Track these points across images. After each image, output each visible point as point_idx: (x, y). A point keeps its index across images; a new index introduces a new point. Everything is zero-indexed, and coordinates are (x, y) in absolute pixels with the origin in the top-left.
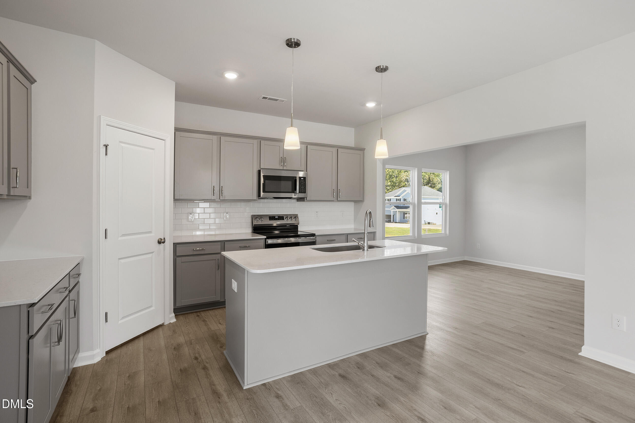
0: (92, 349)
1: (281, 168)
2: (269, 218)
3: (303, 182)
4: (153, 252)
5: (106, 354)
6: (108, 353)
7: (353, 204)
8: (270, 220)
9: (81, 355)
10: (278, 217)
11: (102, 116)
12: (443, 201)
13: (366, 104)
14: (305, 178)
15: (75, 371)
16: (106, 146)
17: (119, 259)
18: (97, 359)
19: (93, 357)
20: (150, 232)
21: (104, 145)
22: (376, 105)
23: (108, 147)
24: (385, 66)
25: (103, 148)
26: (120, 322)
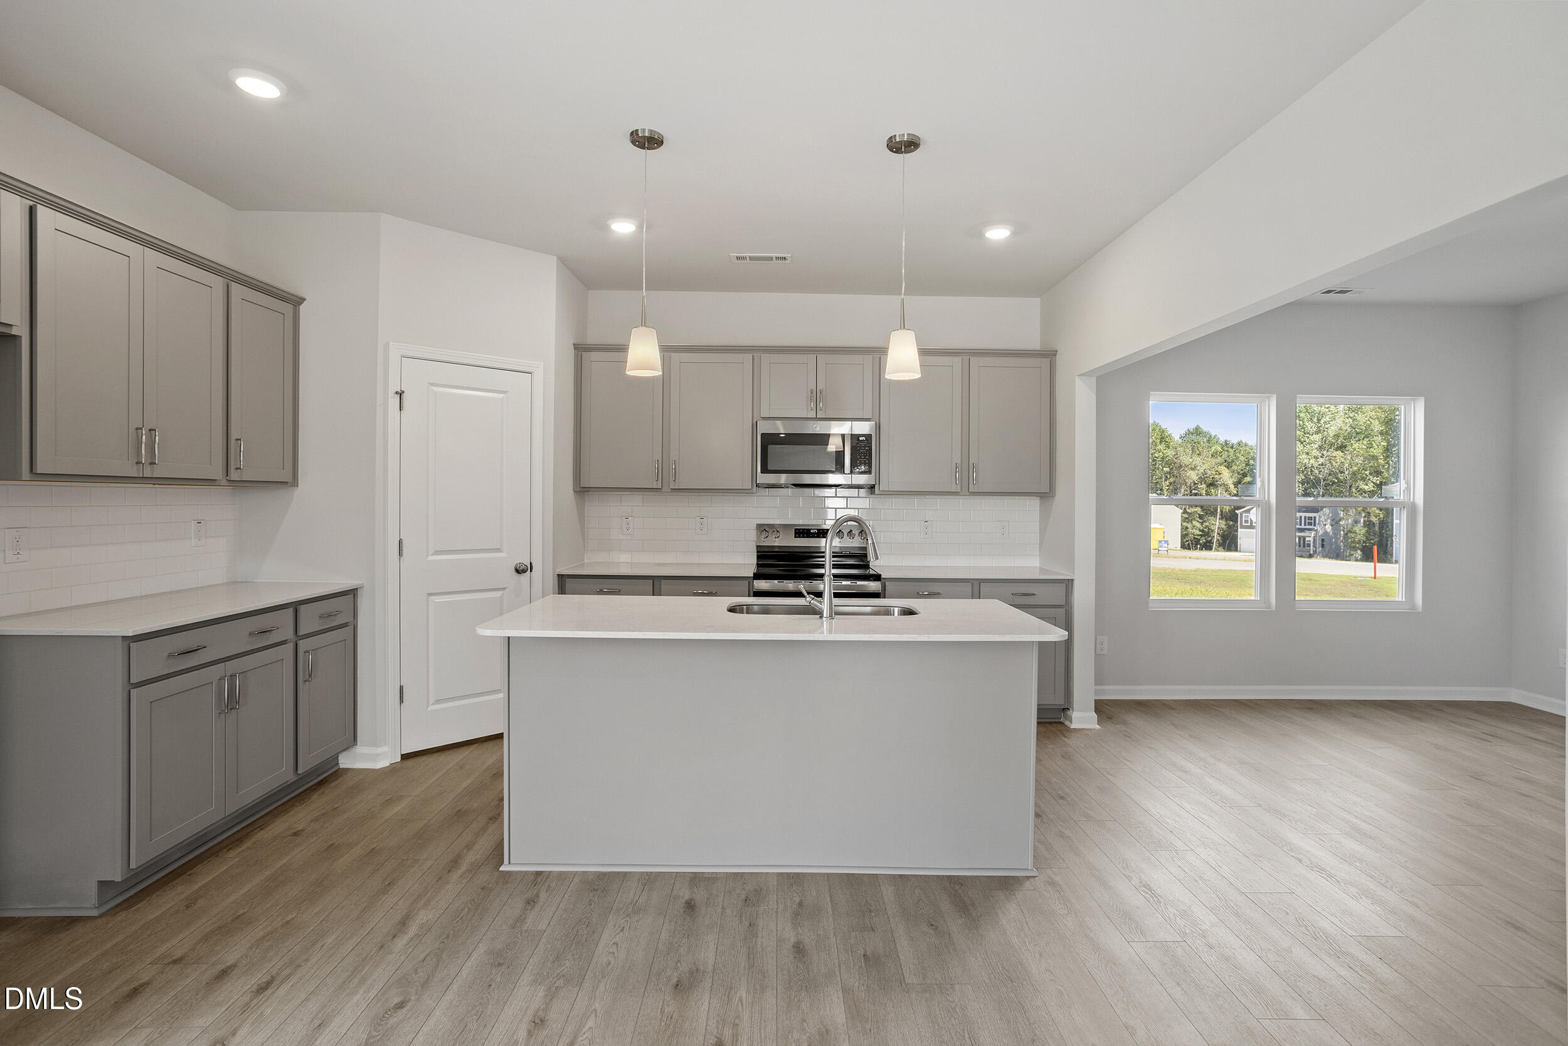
0: (374, 743)
1: (812, 414)
2: (796, 533)
3: (865, 446)
4: (504, 589)
5: (402, 759)
6: (405, 757)
7: (1039, 498)
8: (795, 537)
9: (360, 749)
10: (818, 530)
11: (391, 343)
12: (1402, 498)
13: (986, 233)
14: (868, 437)
15: (339, 773)
16: (400, 394)
17: (430, 594)
18: (383, 763)
19: (375, 757)
20: (498, 550)
21: (397, 393)
22: (1014, 233)
23: (404, 396)
24: (908, 134)
25: (394, 398)
26: (431, 708)
